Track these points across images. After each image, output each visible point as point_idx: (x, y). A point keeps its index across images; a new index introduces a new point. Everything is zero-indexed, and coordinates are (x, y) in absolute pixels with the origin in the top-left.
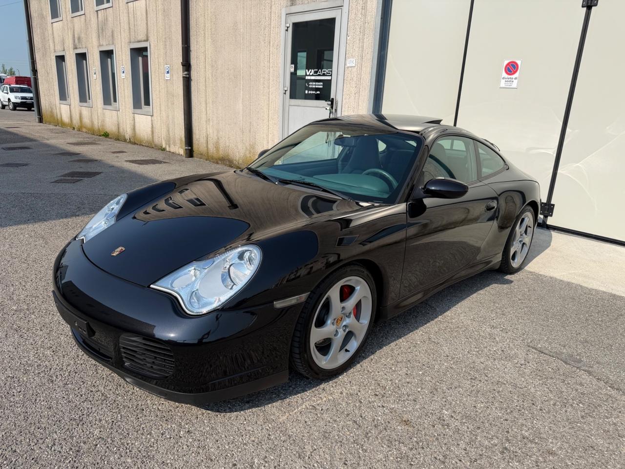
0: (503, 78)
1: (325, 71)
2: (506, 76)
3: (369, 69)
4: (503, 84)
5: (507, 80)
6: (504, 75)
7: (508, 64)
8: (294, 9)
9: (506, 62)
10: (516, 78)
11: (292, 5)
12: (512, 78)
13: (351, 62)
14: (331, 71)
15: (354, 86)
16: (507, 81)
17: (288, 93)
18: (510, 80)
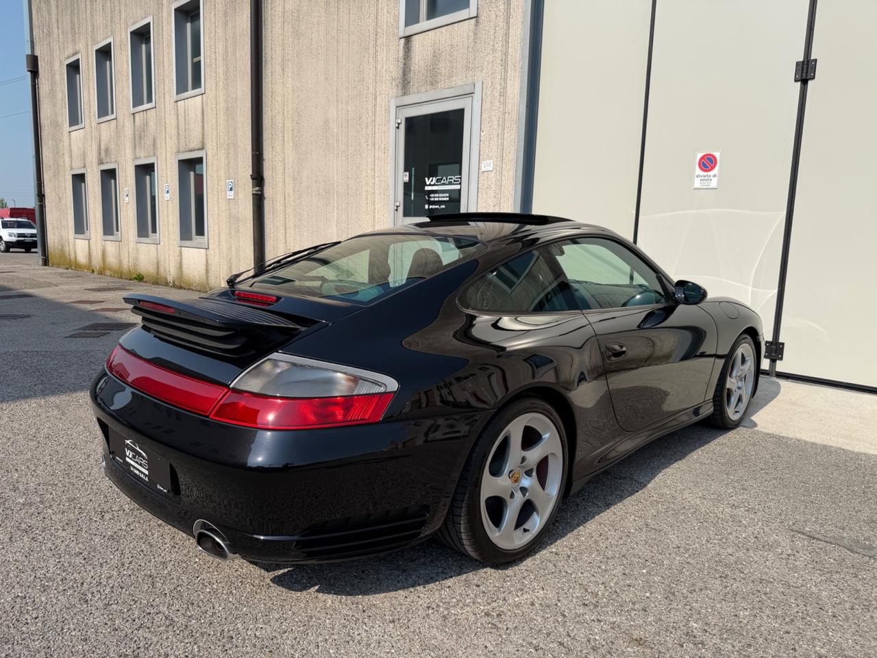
0: (698, 176)
1: (452, 179)
2: (702, 173)
3: (512, 173)
4: (697, 183)
5: (703, 178)
6: (698, 171)
7: (703, 158)
8: (408, 100)
9: (700, 155)
10: (715, 176)
11: (404, 94)
12: (710, 176)
13: (487, 165)
14: (460, 178)
15: (492, 195)
16: (704, 180)
17: (401, 209)
18: (707, 178)
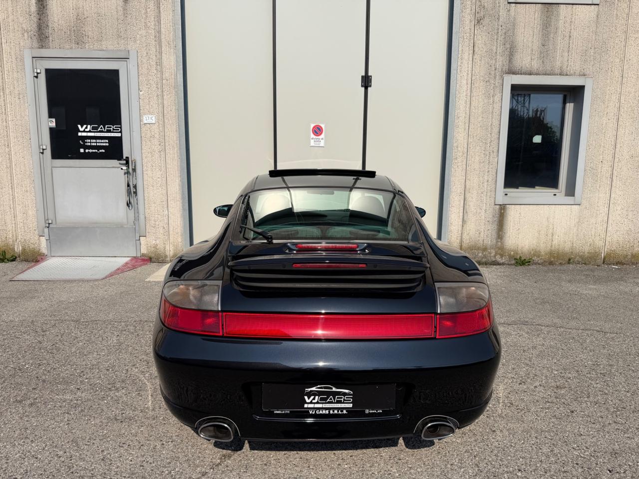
0: (312, 139)
1: (111, 127)
2: (315, 137)
3: (175, 127)
4: (312, 143)
5: (315, 140)
6: (312, 136)
7: (314, 127)
8: (45, 52)
9: (312, 126)
10: (322, 139)
11: (42, 47)
13: (148, 119)
14: (121, 128)
15: (157, 143)
17: (48, 152)
18: (318, 140)
